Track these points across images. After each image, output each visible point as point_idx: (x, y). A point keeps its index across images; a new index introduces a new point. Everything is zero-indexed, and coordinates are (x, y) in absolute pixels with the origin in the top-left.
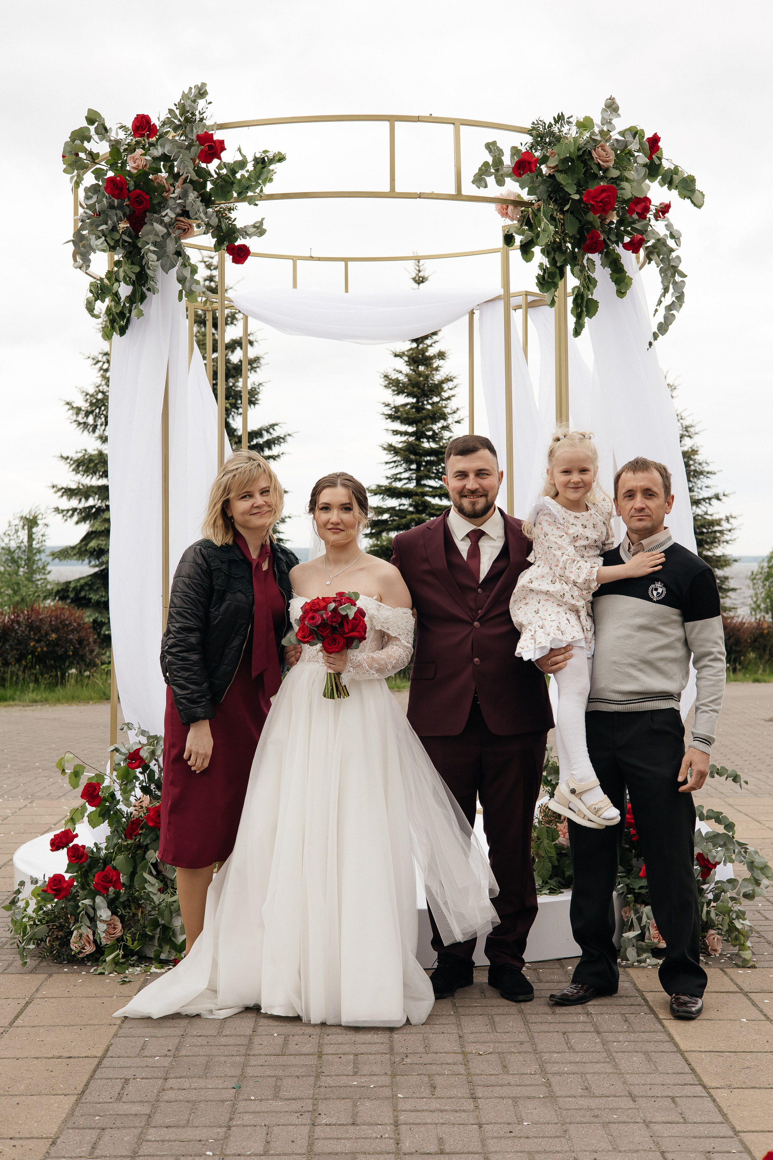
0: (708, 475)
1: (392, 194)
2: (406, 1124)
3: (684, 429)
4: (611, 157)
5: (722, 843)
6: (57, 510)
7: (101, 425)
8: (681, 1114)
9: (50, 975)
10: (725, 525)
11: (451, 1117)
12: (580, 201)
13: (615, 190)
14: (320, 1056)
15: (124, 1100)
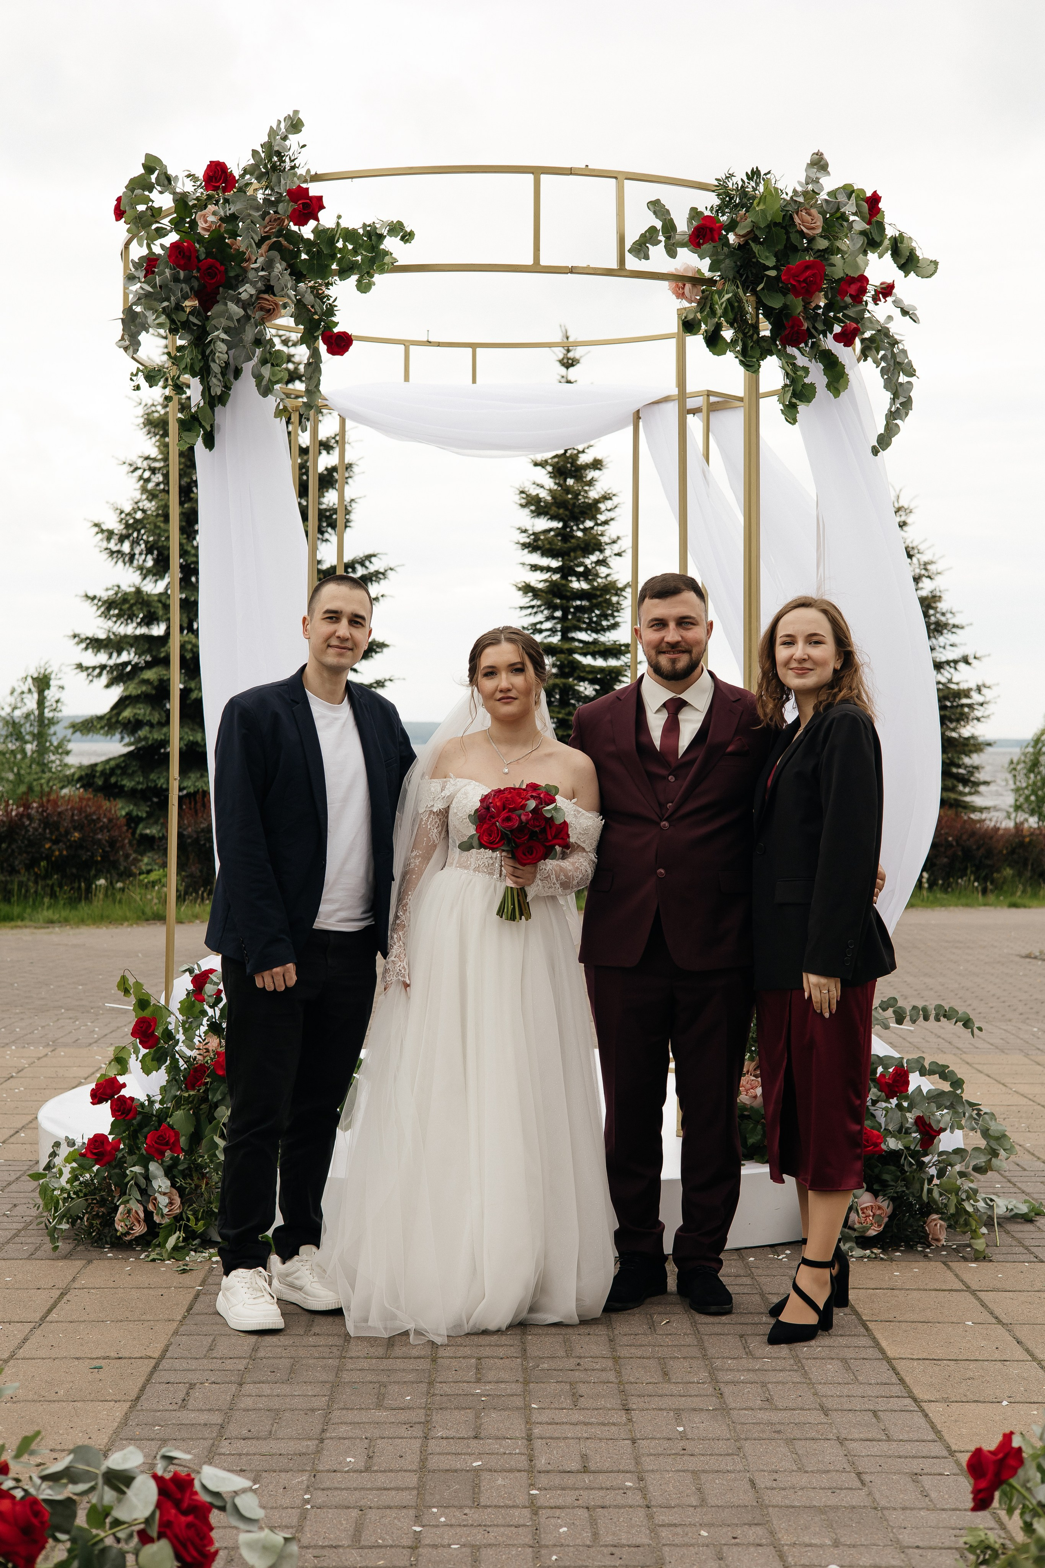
0: (954, 630)
1: (536, 268)
2: (542, 1438)
3: (922, 567)
4: (818, 223)
5: (948, 1104)
6: (80, 666)
7: (141, 554)
8: (884, 1430)
9: (90, 1262)
10: (976, 698)
11: (598, 1431)
12: (777, 278)
13: (824, 266)
14: (434, 1360)
15: (190, 1407)
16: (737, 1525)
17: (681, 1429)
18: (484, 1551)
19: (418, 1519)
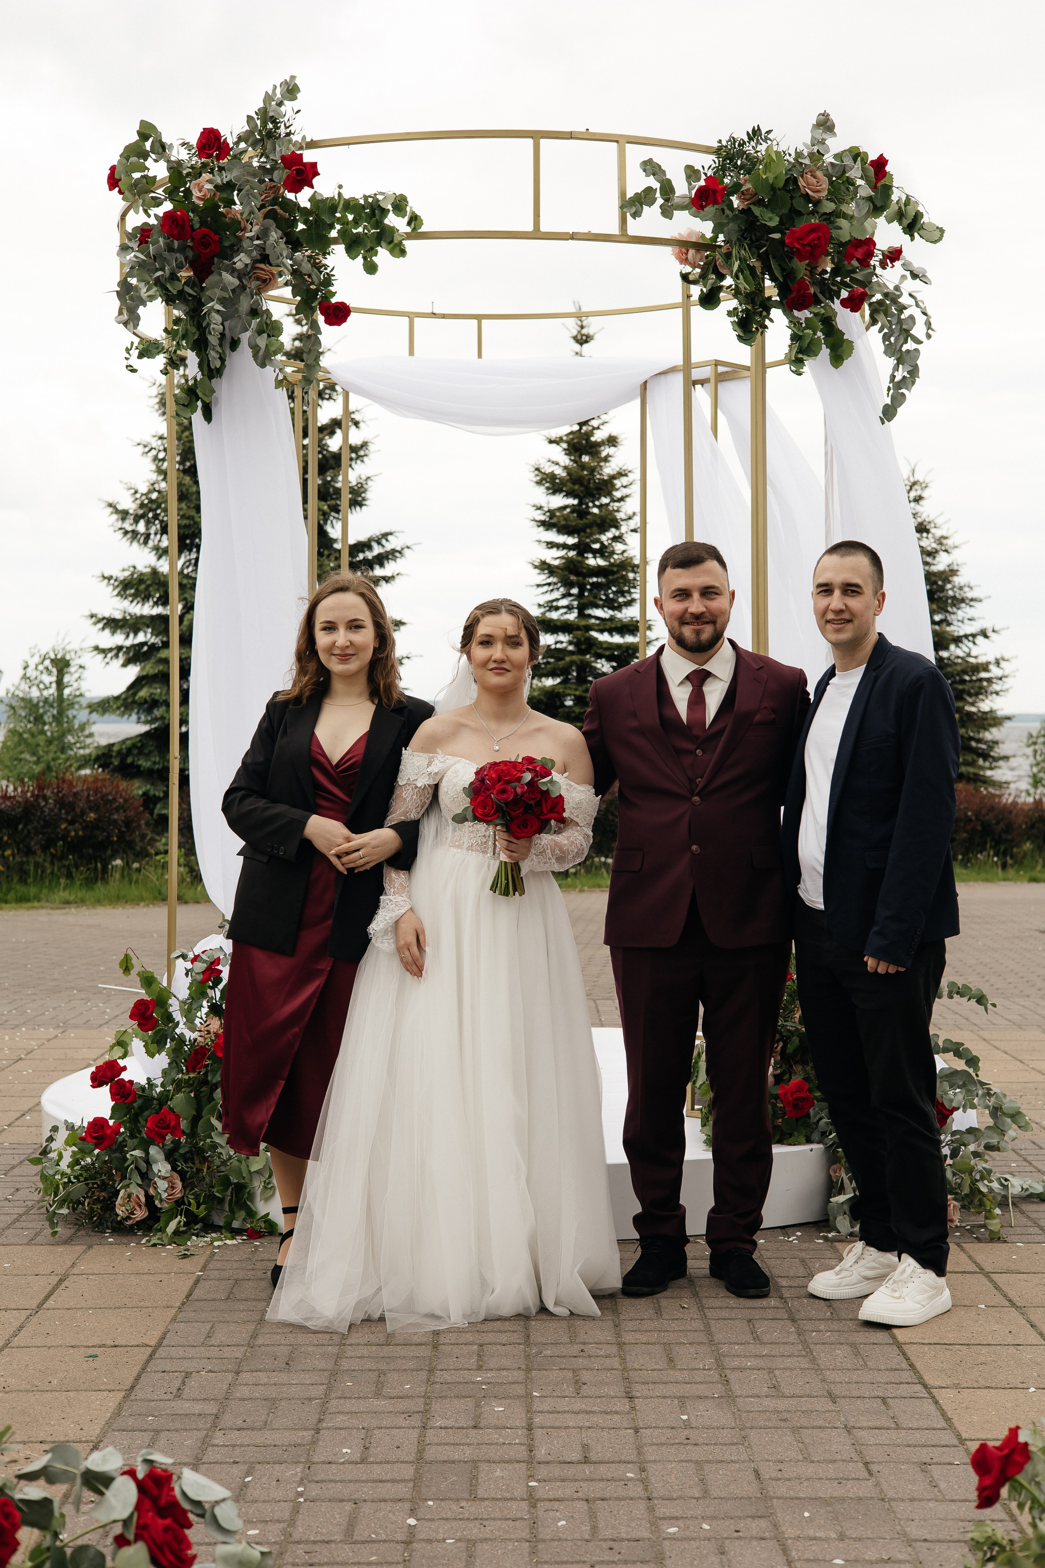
0: (972, 603)
1: (537, 234)
2: (542, 1428)
3: (936, 541)
4: (824, 186)
5: (961, 1083)
6: (96, 648)
7: (156, 534)
8: (893, 1418)
9: (90, 1247)
10: (995, 671)
11: (599, 1420)
12: (781, 242)
13: (829, 229)
14: (435, 1347)
15: (184, 1397)
16: (740, 1518)
17: (685, 1417)
18: (479, 1546)
19: (413, 1513)
